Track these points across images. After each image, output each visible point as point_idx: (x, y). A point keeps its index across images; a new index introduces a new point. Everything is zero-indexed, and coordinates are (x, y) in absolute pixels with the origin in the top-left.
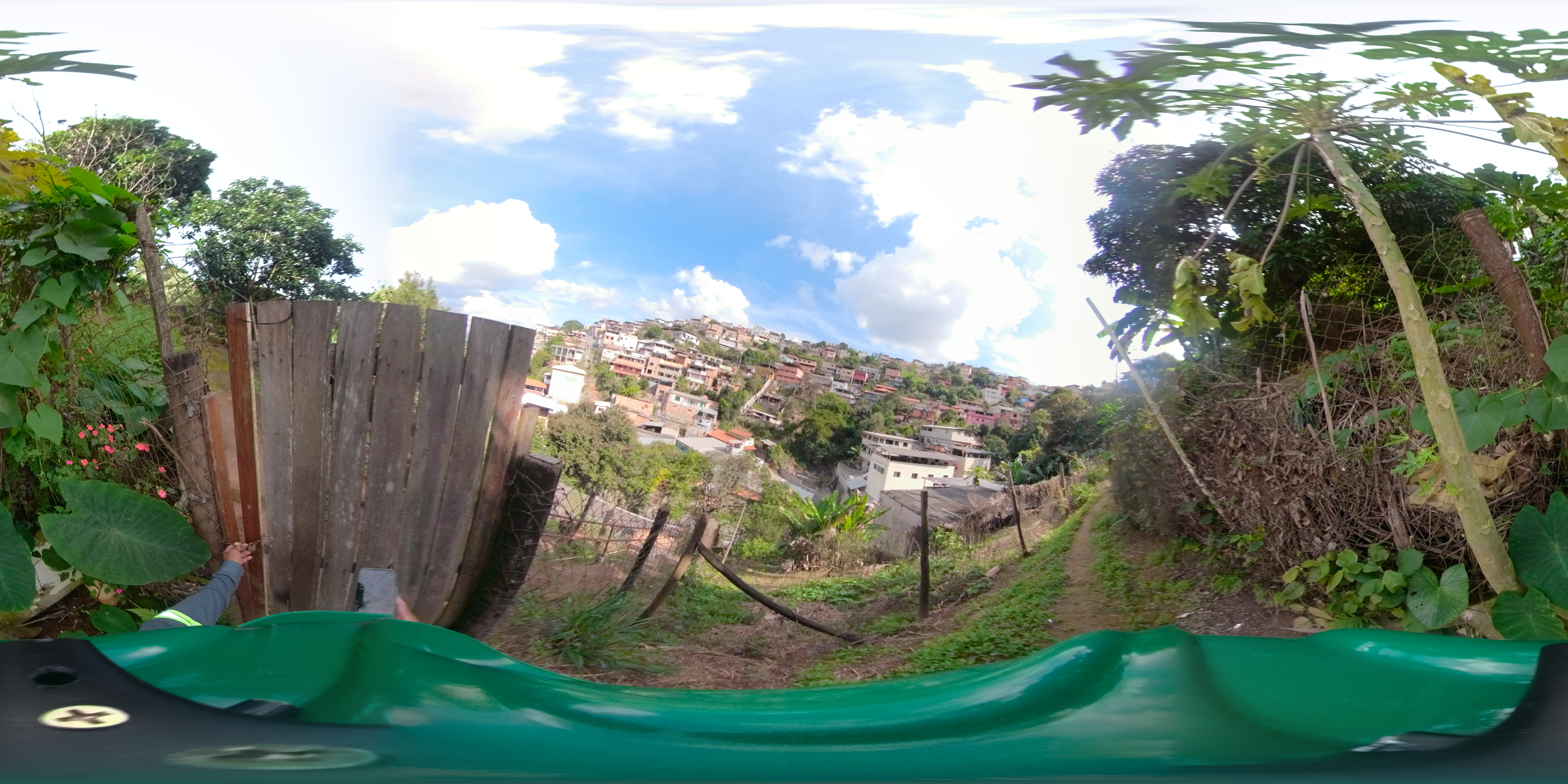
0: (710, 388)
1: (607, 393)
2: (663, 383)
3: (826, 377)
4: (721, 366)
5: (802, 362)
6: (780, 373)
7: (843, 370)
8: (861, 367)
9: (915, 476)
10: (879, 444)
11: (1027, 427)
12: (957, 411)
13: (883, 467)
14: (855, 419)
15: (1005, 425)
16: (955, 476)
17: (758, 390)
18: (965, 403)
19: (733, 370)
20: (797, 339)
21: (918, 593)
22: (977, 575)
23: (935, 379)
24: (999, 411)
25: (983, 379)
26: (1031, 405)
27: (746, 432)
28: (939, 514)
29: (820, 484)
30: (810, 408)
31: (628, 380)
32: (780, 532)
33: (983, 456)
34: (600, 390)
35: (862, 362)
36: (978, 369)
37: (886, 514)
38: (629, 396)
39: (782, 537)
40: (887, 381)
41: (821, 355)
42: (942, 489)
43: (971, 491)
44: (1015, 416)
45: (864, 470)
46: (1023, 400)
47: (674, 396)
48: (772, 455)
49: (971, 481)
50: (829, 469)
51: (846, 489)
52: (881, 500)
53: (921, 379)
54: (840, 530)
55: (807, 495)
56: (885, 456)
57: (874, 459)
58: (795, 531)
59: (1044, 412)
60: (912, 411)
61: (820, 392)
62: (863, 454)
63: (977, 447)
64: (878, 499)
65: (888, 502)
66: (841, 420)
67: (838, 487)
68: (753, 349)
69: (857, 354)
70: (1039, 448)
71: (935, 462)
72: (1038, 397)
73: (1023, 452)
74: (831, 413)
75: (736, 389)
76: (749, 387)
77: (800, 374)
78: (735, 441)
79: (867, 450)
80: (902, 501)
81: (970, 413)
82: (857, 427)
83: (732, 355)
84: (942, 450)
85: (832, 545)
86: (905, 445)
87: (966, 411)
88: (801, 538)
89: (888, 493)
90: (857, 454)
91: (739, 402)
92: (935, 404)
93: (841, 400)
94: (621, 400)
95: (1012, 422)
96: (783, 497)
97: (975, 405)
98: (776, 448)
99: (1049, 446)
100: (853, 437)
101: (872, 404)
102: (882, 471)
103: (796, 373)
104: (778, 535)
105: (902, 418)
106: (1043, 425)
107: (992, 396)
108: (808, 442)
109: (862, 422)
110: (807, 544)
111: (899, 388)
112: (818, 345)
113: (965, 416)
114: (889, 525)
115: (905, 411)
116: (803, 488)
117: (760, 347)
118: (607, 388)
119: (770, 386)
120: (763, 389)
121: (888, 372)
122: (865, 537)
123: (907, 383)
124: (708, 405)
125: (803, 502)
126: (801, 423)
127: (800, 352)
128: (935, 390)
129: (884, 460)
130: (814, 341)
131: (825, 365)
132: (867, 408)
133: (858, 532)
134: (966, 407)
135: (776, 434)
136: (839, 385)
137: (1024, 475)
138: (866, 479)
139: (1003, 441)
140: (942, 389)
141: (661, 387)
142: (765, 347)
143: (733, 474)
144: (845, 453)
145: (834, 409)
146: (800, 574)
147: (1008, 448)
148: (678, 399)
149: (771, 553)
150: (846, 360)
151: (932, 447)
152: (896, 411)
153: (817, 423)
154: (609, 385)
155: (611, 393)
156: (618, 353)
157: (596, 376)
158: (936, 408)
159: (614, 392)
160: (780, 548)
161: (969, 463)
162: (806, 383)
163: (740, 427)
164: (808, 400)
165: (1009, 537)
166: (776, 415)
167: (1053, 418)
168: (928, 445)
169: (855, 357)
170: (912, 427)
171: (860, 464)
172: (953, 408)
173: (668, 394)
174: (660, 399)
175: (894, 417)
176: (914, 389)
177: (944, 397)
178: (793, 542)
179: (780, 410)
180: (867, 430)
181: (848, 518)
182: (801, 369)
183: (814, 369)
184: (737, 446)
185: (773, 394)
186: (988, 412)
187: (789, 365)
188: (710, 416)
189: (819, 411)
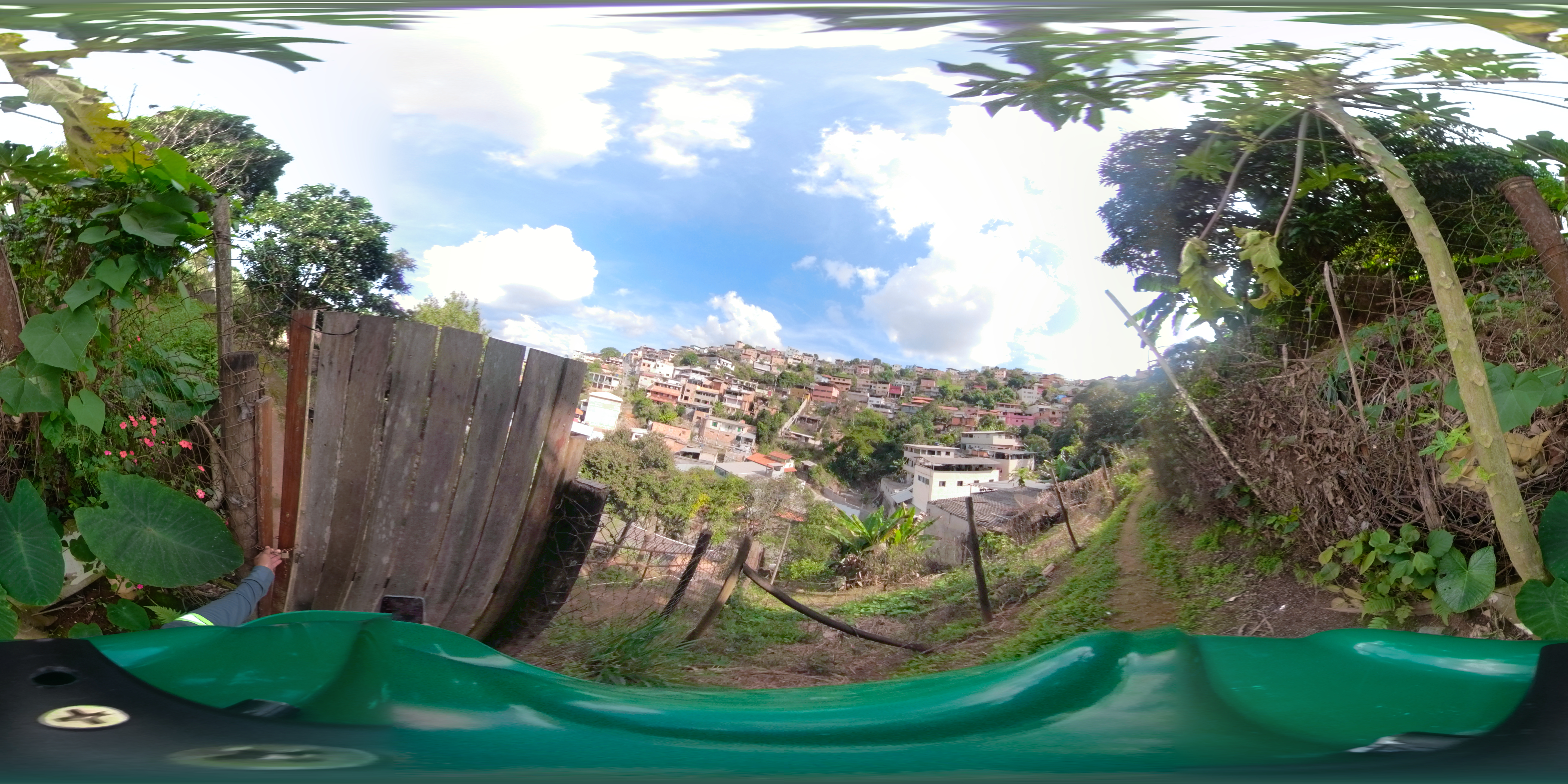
0: (747, 412)
1: (644, 420)
2: (700, 409)
3: (862, 394)
4: (757, 390)
5: (837, 380)
6: (815, 393)
7: (879, 385)
8: (896, 380)
9: (960, 483)
10: (921, 455)
11: (1066, 423)
12: (996, 415)
13: (928, 477)
14: (895, 433)
15: (1045, 424)
16: (1000, 479)
17: (795, 412)
18: (1002, 406)
19: (769, 393)
20: (830, 358)
21: (977, 598)
22: (1033, 575)
23: (971, 385)
24: (1038, 410)
25: (1019, 380)
26: (1069, 400)
27: (785, 455)
28: (989, 519)
29: (865, 501)
30: (849, 425)
31: (665, 407)
32: (829, 551)
33: (1026, 457)
34: (636, 417)
35: (896, 376)
36: (1012, 371)
37: (936, 523)
38: (666, 422)
39: (832, 556)
40: (923, 392)
41: (855, 372)
42: (989, 494)
43: (1019, 493)
44: (1054, 413)
45: (909, 483)
46: (1060, 397)
47: (711, 422)
48: (813, 476)
49: (1016, 483)
50: (874, 485)
51: (892, 504)
52: (928, 511)
53: (957, 386)
54: (890, 544)
55: (853, 512)
56: (929, 467)
57: (918, 471)
58: (844, 550)
59: (1082, 406)
60: (951, 420)
61: (857, 409)
62: (906, 467)
63: (1019, 448)
64: (925, 510)
65: (936, 511)
66: (881, 435)
67: (884, 502)
68: (788, 371)
69: (891, 368)
70: (1080, 443)
71: (980, 468)
72: (1074, 392)
73: (1065, 448)
74: (870, 429)
75: (773, 412)
76: (785, 409)
77: (835, 393)
78: (775, 464)
79: (910, 463)
80: (950, 510)
81: (1009, 415)
82: (897, 441)
83: (767, 379)
84: (985, 454)
85: (883, 559)
86: (948, 453)
87: (1005, 413)
88: (851, 555)
89: (935, 503)
90: (900, 467)
91: (777, 425)
92: (973, 410)
93: (879, 414)
94: (658, 427)
95: (1051, 419)
96: (828, 516)
97: (1012, 407)
98: (817, 468)
99: (1090, 440)
100: (894, 451)
101: (910, 417)
102: (927, 482)
103: (831, 392)
104: (827, 554)
105: (941, 427)
106: (1083, 419)
107: (1029, 396)
108: (849, 459)
109: (902, 435)
110: (858, 561)
111: (936, 398)
112: (852, 363)
113: (1004, 419)
114: (940, 535)
115: (944, 420)
116: (849, 506)
117: (794, 369)
118: (644, 415)
119: (807, 406)
120: (800, 411)
121: (923, 382)
122: (917, 549)
123: (943, 393)
124: (745, 430)
125: (849, 520)
126: (841, 441)
127: (835, 371)
128: (971, 396)
129: (928, 471)
130: (847, 359)
131: (860, 382)
132: (906, 420)
133: (909, 545)
134: (1004, 409)
135: (816, 454)
136: (875, 401)
137: (1069, 471)
138: (911, 491)
139: (1044, 440)
140: (979, 394)
141: (697, 414)
142: (799, 368)
143: (775, 496)
144: (888, 468)
145: (873, 425)
146: (855, 590)
147: (1051, 446)
148: (715, 424)
149: (821, 572)
150: (881, 375)
151: (975, 453)
152: (935, 421)
153: (857, 441)
154: (646, 412)
155: (647, 420)
156: (655, 380)
157: (632, 403)
158: (975, 414)
159: (651, 419)
160: (830, 567)
161: (1013, 465)
162: (842, 401)
163: (779, 449)
164: (846, 418)
165: (1060, 535)
166: (815, 435)
167: (1091, 412)
168: (970, 452)
169: (889, 371)
170: (952, 435)
171: (904, 477)
172: (992, 412)
173: (705, 420)
174: (698, 426)
175: (933, 427)
176: (950, 397)
177: (981, 402)
178: (844, 560)
179: (818, 430)
180: (908, 442)
181: (897, 532)
182: (836, 387)
183: (849, 387)
184: (777, 469)
185: (810, 415)
186: (1027, 412)
187: (824, 384)
188: (748, 440)
189: (858, 428)
